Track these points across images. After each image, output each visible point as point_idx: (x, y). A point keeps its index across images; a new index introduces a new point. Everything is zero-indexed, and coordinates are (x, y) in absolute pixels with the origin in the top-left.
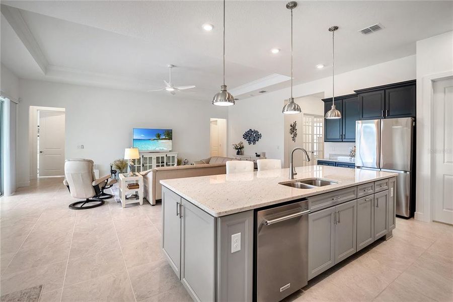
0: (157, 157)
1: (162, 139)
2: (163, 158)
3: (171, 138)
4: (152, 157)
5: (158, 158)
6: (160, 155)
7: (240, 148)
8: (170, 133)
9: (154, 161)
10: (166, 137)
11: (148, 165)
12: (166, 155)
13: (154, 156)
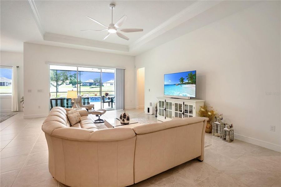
0: (176, 104)
3: (194, 83)
6: (178, 102)
8: (194, 75)
9: (173, 107)
10: (189, 81)
11: (169, 110)
12: (184, 102)
13: (174, 102)
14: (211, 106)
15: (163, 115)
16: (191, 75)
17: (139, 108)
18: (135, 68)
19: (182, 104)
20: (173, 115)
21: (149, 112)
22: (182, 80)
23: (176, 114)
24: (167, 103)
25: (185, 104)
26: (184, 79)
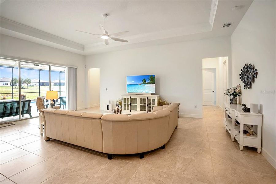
0: (140, 99)
1: (147, 83)
2: (145, 99)
3: (154, 83)
6: (143, 97)
8: (154, 78)
9: (138, 102)
10: (150, 81)
11: (134, 104)
12: (148, 97)
13: (138, 98)
14: (164, 98)
15: (128, 109)
16: (152, 77)
17: (91, 108)
18: (86, 67)
19: (146, 99)
20: (138, 107)
21: (108, 109)
22: (145, 81)
23: (141, 106)
24: (132, 99)
25: (148, 98)
26: (146, 80)
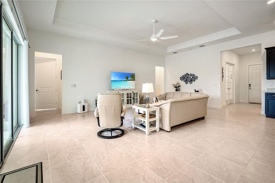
1: (129, 80)
3: (134, 80)
4: (124, 93)
5: (128, 94)
7: (178, 87)
9: (125, 96)
10: (131, 78)
12: (133, 91)
16: (133, 75)
19: (131, 93)
20: (126, 101)
21: (84, 110)
22: (127, 78)
